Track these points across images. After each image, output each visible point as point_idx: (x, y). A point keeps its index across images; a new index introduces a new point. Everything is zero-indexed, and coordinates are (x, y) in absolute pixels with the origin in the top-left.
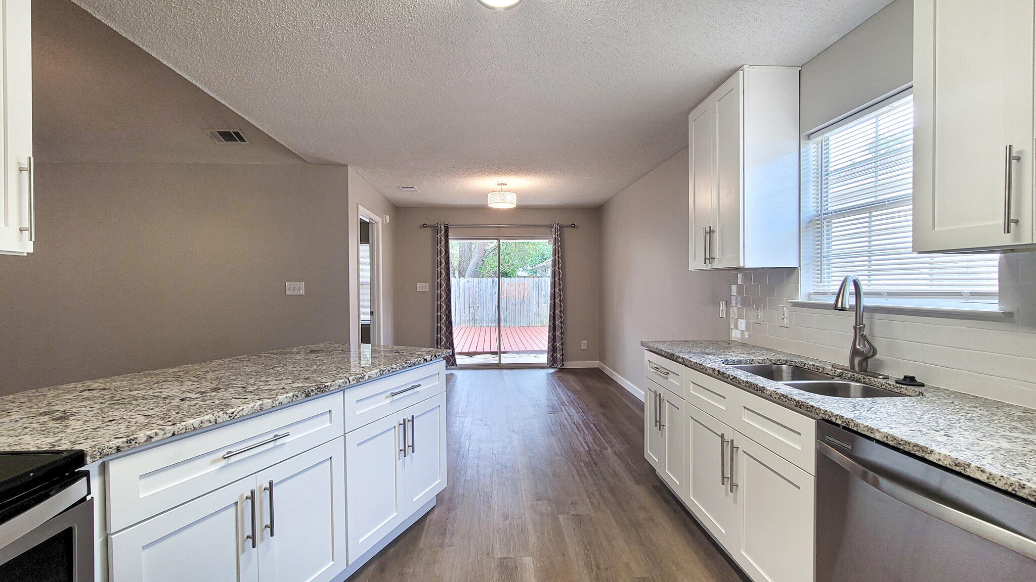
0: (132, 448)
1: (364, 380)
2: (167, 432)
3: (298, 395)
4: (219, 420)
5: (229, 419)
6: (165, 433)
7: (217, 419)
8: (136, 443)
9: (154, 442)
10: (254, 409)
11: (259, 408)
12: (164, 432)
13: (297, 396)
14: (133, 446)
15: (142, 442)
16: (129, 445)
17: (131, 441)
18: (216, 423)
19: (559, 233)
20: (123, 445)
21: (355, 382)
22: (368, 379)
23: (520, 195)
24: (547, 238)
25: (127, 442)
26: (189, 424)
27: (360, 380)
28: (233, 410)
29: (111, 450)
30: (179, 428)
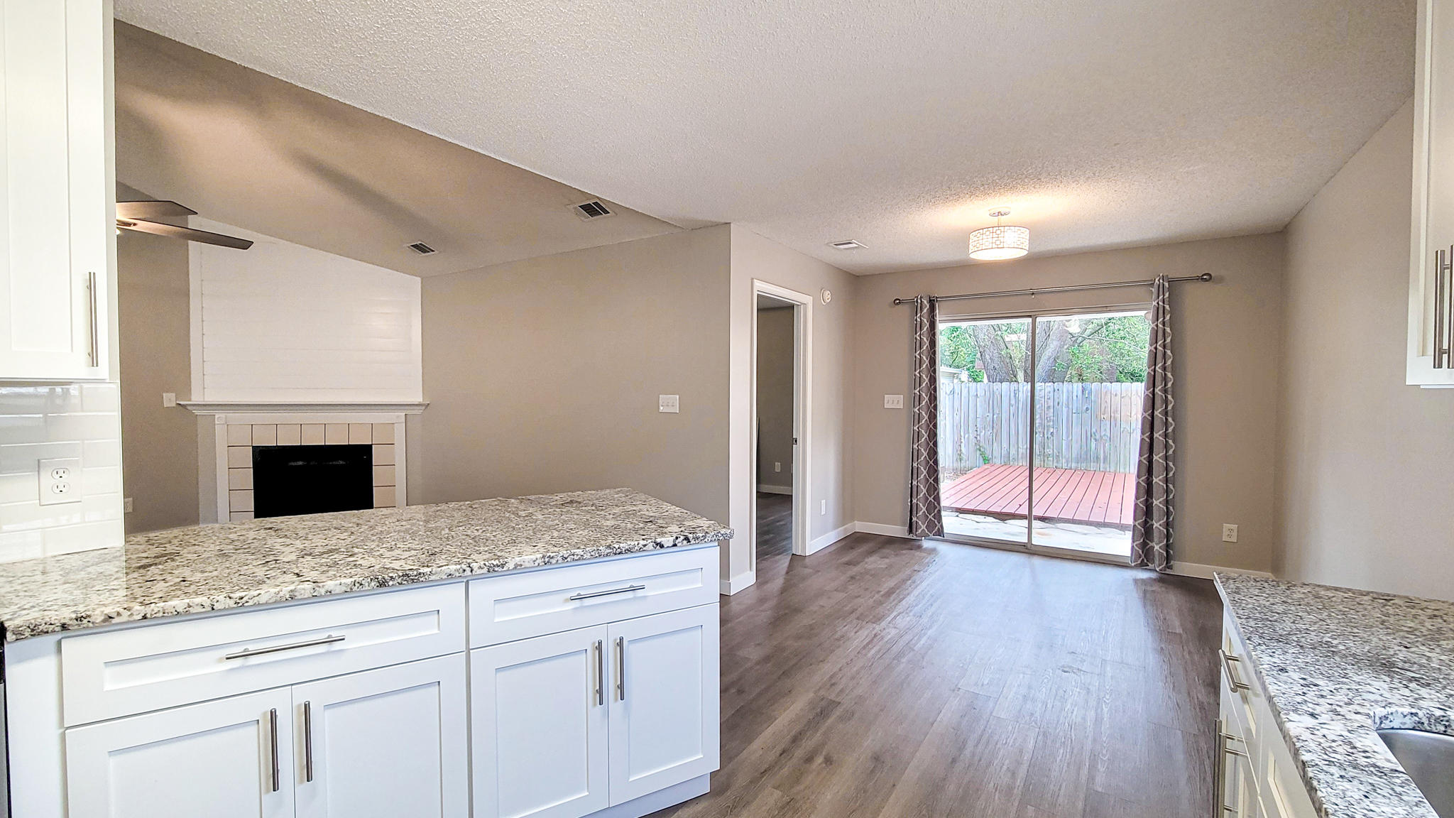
0: (84, 628)
1: (505, 569)
2: (134, 613)
3: (363, 582)
4: (217, 606)
5: (235, 606)
6: (132, 614)
7: (215, 604)
8: (89, 622)
9: (113, 624)
10: (279, 596)
11: (288, 596)
12: (129, 613)
13: (361, 584)
14: (85, 626)
15: (97, 622)
16: (80, 623)
17: (82, 619)
18: (213, 609)
19: (1167, 295)
20: (71, 622)
21: (485, 570)
22: (515, 568)
23: (1036, 231)
24: (1140, 306)
25: (77, 620)
26: (170, 606)
27: (496, 569)
28: (243, 594)
29: (53, 626)
30: (153, 610)
